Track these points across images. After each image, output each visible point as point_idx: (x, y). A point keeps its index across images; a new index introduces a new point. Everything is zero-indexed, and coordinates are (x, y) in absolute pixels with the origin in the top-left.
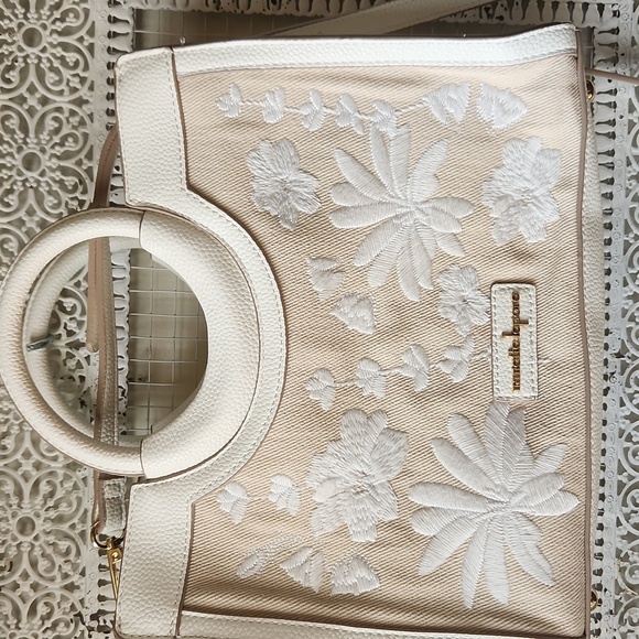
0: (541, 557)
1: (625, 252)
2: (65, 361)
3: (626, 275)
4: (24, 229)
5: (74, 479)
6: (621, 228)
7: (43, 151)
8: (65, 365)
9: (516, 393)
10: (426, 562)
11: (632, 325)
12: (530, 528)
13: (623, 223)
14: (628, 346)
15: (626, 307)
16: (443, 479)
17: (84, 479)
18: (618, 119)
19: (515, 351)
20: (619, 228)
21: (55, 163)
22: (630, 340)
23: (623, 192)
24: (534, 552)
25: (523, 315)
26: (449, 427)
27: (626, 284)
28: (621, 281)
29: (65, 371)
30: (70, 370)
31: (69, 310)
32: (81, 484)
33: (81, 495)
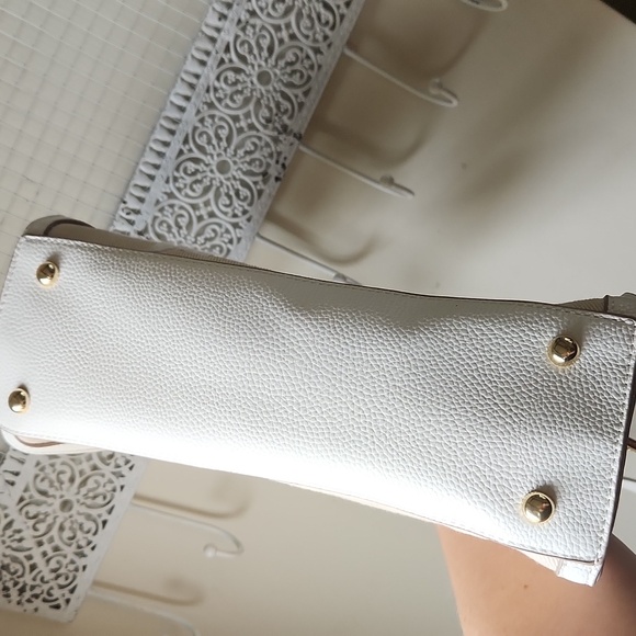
3: (171, 175)
6: (182, 138)
11: (159, 214)
13: (184, 135)
14: (150, 229)
18: (214, 53)
20: (180, 137)
22: (153, 226)
23: (194, 111)
27: (167, 182)
28: (165, 178)
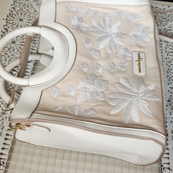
0: (149, 110)
1: (168, 77)
2: (9, 86)
3: (168, 82)
4: (7, 56)
5: (3, 117)
7: (17, 40)
8: (9, 87)
9: (140, 74)
10: (113, 111)
11: (171, 94)
12: (145, 102)
14: (171, 99)
15: (169, 90)
16: (118, 91)
17: (6, 117)
19: (139, 64)
21: (20, 43)
24: (147, 108)
25: (141, 57)
26: (120, 80)
27: (169, 84)
29: (9, 89)
30: (10, 88)
31: (14, 74)
32: (5, 119)
33: (4, 122)
